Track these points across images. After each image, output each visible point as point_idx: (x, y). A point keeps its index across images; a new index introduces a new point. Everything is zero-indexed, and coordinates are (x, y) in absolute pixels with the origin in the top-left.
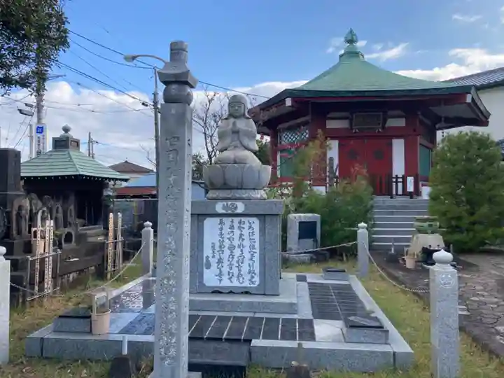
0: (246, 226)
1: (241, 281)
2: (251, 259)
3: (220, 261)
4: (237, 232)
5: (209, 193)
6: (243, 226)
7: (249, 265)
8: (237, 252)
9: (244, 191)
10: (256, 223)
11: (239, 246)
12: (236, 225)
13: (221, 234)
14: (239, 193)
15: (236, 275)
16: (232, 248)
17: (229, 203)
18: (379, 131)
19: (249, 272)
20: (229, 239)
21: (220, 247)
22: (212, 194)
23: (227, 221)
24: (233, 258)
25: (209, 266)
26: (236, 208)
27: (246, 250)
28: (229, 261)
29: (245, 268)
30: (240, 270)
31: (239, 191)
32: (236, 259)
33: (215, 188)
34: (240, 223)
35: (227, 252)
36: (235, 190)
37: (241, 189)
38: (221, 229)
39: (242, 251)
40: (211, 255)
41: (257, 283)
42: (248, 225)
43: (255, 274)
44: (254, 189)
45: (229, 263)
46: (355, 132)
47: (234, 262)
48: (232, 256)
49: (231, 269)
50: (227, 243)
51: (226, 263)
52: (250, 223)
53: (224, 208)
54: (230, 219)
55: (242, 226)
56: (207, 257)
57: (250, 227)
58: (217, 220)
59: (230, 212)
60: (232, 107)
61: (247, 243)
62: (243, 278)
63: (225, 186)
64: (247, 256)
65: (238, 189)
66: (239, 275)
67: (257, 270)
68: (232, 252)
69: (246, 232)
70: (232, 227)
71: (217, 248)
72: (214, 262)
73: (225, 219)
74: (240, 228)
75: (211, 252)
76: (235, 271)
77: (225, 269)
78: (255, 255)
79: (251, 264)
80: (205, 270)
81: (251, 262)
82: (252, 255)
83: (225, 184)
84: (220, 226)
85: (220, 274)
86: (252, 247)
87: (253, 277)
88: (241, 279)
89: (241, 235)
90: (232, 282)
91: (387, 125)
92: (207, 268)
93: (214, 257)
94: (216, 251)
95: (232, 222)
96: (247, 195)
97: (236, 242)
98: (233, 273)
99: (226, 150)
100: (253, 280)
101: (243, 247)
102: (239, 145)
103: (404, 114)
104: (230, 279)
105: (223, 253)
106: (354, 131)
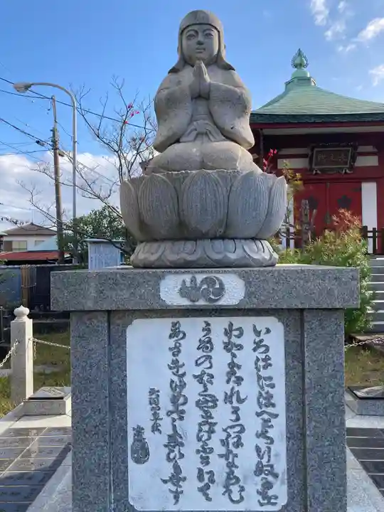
0: (248, 340)
1: (236, 497)
2: (263, 434)
3: (175, 441)
4: (221, 358)
5: (137, 249)
6: (238, 341)
7: (258, 449)
8: (222, 415)
9: (230, 244)
10: (275, 334)
11: (228, 399)
12: (218, 338)
13: (175, 365)
14: (218, 250)
15: (220, 476)
16: (206, 403)
17: (200, 278)
18: (346, 173)
19: (259, 470)
20: (199, 378)
21: (174, 400)
22: (143, 253)
23: (193, 328)
24: (211, 432)
25: (142, 454)
26: (221, 291)
27: (249, 410)
28: (199, 439)
29: (246, 459)
30: (231, 466)
31: (218, 243)
32: (219, 435)
33: (152, 237)
34: (228, 333)
35: (194, 416)
36: (207, 243)
37: (223, 238)
38: (176, 351)
39: (236, 411)
40: (147, 425)
41: (283, 500)
42: (253, 337)
43: (276, 476)
44: (254, 239)
45: (199, 446)
46: (316, 174)
47: (215, 443)
48: (208, 423)
49: (206, 461)
50: (193, 390)
51: (191, 447)
52: (258, 333)
53: (184, 292)
54: (200, 322)
55: (234, 340)
56: (139, 431)
57: (258, 345)
58: (165, 325)
59: (202, 303)
60: (190, 37)
61: (249, 389)
62: (242, 489)
63: (183, 232)
64: (253, 424)
65: (214, 238)
66: (231, 478)
67: (281, 466)
68: (207, 416)
69: (247, 358)
70: (206, 345)
71: (165, 403)
72: (156, 442)
73: (186, 324)
74: (228, 347)
75: (149, 415)
76: (217, 465)
77: (190, 464)
78: (273, 422)
79: (264, 448)
80: (131, 464)
81: (262, 443)
82: (266, 421)
83: (182, 224)
84: (172, 343)
85: (177, 478)
86: (267, 400)
87: (268, 485)
88: (235, 489)
89: (233, 366)
90: (208, 499)
91: (356, 164)
92: (138, 461)
93: (156, 428)
94: (162, 414)
95: (207, 329)
96: (239, 253)
97: (219, 388)
98: (211, 473)
99: (178, 141)
100: (270, 493)
101: (240, 401)
102: (211, 127)
103: (376, 150)
104: (204, 490)
105: (181, 418)
106: (314, 172)
